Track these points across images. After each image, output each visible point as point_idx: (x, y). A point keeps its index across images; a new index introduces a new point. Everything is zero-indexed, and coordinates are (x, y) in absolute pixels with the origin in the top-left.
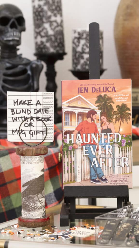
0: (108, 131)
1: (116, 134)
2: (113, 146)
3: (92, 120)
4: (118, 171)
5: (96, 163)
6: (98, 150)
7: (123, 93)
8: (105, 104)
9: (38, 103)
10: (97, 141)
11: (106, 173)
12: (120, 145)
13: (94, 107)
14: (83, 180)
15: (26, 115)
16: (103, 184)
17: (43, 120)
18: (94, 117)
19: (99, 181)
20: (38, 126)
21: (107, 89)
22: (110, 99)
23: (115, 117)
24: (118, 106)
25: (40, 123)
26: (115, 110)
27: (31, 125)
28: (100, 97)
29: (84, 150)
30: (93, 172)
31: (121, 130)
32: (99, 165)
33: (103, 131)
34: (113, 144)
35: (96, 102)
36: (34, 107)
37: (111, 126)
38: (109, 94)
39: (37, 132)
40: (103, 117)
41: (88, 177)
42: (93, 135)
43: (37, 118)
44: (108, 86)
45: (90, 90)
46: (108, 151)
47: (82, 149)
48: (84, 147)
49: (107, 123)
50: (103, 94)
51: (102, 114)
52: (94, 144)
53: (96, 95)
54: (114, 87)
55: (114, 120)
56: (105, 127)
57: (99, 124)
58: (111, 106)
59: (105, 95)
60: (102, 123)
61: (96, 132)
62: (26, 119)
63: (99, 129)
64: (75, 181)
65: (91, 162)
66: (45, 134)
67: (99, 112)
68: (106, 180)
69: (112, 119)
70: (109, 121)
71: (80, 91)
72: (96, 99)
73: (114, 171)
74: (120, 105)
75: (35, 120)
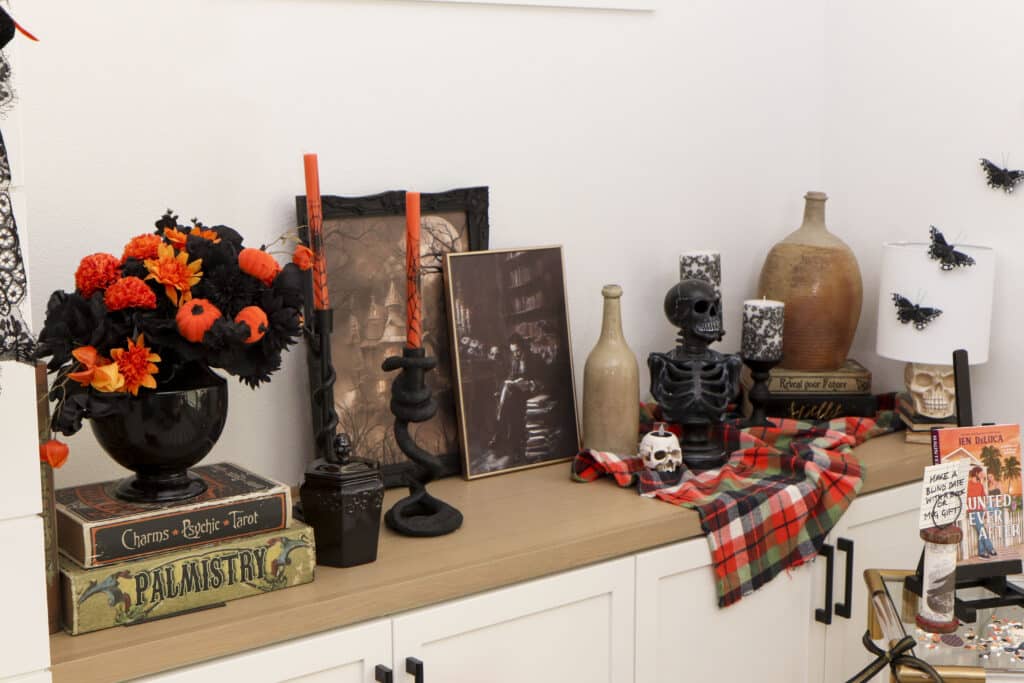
0: (996, 492)
1: (1005, 496)
2: (1003, 512)
3: (978, 479)
4: (1009, 542)
5: (985, 535)
6: (986, 517)
7: (1013, 444)
8: (991, 459)
9: (955, 475)
10: (984, 506)
11: (995, 544)
12: (1010, 508)
13: (979, 463)
14: (971, 557)
15: (941, 493)
16: (993, 559)
17: (956, 494)
18: (979, 475)
19: (988, 557)
20: (953, 502)
21: (992, 439)
22: (997, 451)
23: (1003, 473)
24: (1006, 460)
25: (955, 499)
26: (1004, 464)
27: (944, 503)
28: (985, 449)
29: (971, 518)
30: (982, 546)
31: (1011, 490)
32: (988, 535)
33: (991, 493)
34: (1002, 508)
35: (982, 456)
36: (949, 480)
37: (1000, 486)
38: (996, 446)
39: (950, 511)
40: (990, 475)
41: (976, 552)
42: (980, 498)
43: (952, 493)
44: (994, 435)
45: (973, 441)
46: (998, 518)
47: (968, 517)
48: (970, 514)
49: (995, 482)
50: (988, 446)
51: (989, 471)
52: (981, 510)
53: (981, 447)
54: (1000, 436)
55: (1002, 479)
56: (993, 488)
57: (985, 484)
58: (998, 460)
59: (991, 447)
60: (989, 482)
61: (982, 494)
62: (940, 497)
63: (986, 491)
64: (962, 559)
65: (978, 534)
66: (957, 512)
67: (985, 469)
68: (995, 554)
69: (1000, 476)
70: (998, 480)
71: (961, 442)
72: (980, 452)
73: (1004, 542)
74: (1009, 458)
75: (949, 495)
